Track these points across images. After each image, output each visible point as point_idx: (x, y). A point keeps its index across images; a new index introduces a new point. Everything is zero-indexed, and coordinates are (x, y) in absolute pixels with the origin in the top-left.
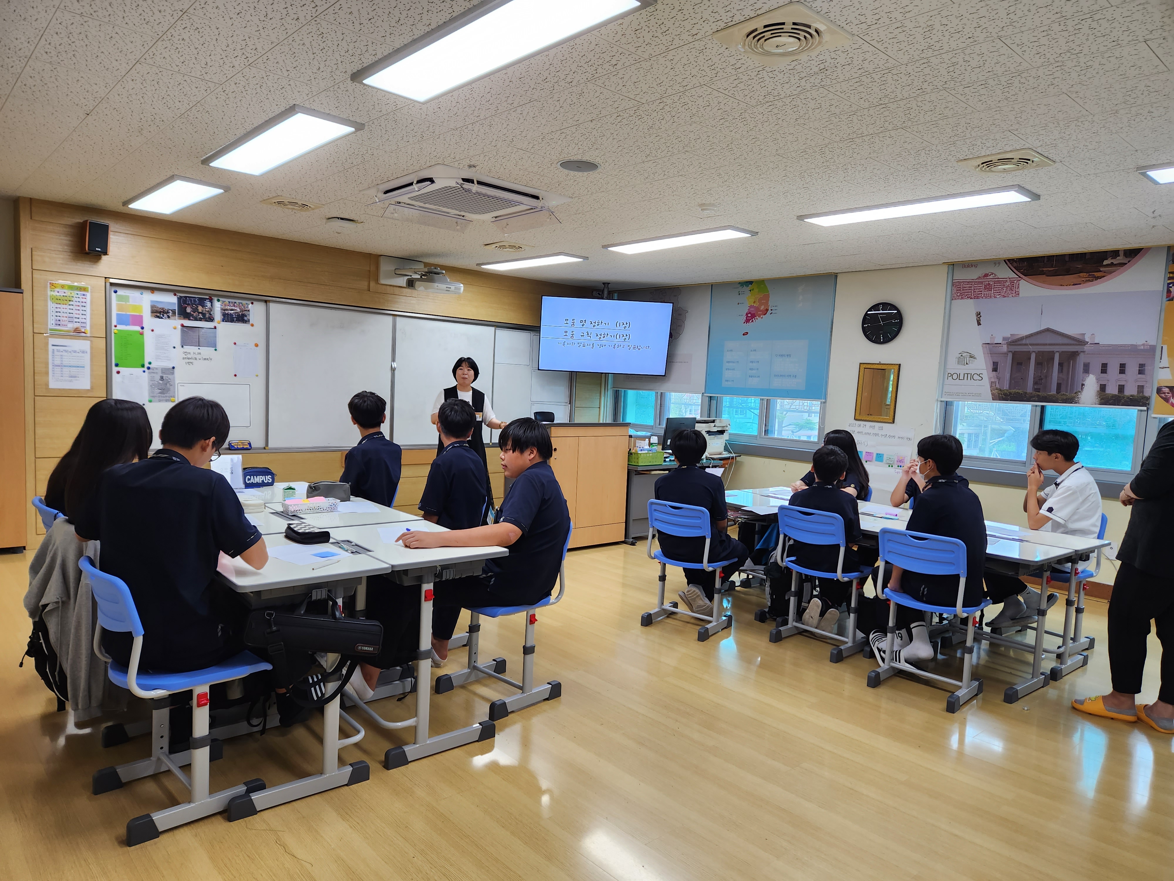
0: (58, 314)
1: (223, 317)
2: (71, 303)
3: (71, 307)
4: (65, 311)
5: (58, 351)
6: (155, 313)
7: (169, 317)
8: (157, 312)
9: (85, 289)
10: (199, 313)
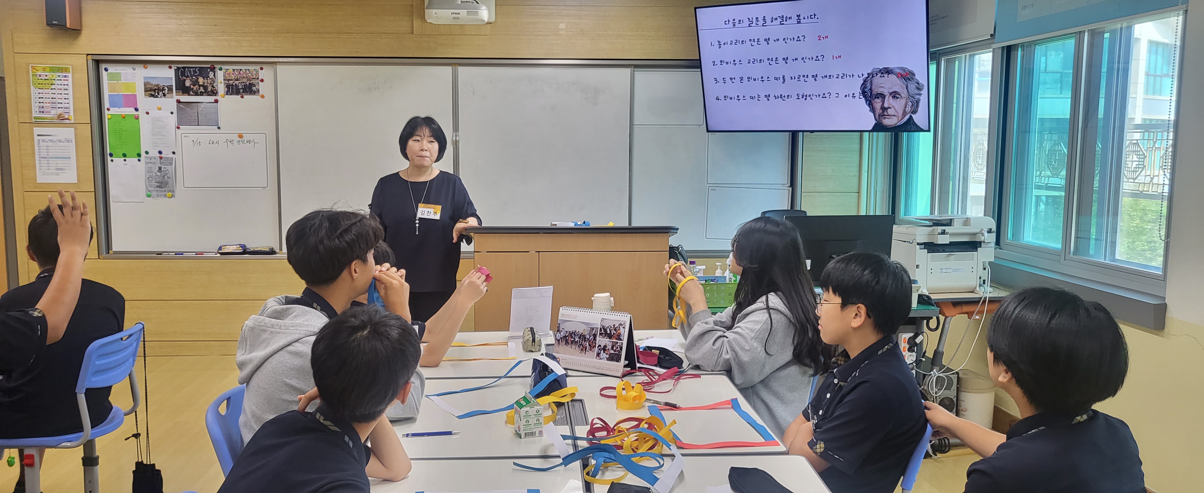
0: (41, 100)
1: (226, 89)
2: (53, 87)
3: (53, 91)
4: (47, 96)
5: (44, 141)
6: (149, 91)
7: (164, 95)
8: (151, 90)
9: (66, 70)
10: (200, 86)
